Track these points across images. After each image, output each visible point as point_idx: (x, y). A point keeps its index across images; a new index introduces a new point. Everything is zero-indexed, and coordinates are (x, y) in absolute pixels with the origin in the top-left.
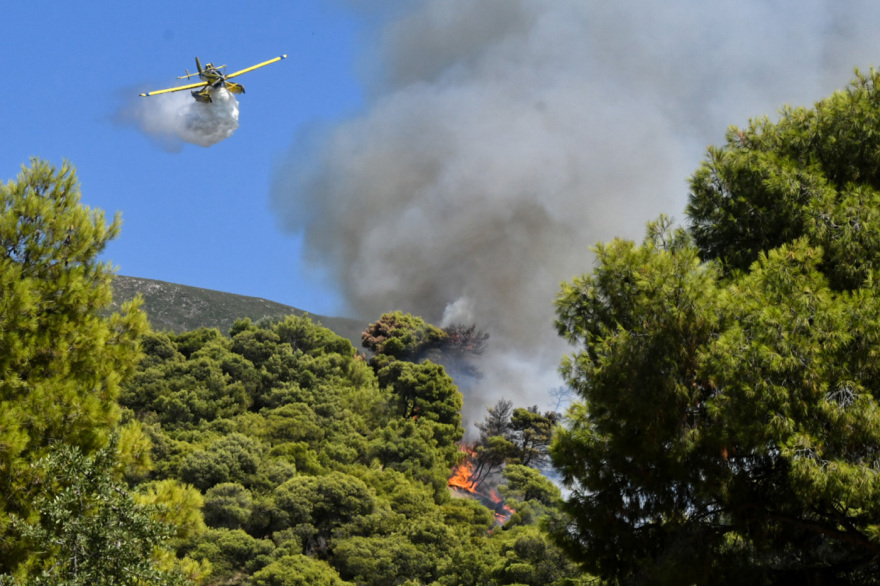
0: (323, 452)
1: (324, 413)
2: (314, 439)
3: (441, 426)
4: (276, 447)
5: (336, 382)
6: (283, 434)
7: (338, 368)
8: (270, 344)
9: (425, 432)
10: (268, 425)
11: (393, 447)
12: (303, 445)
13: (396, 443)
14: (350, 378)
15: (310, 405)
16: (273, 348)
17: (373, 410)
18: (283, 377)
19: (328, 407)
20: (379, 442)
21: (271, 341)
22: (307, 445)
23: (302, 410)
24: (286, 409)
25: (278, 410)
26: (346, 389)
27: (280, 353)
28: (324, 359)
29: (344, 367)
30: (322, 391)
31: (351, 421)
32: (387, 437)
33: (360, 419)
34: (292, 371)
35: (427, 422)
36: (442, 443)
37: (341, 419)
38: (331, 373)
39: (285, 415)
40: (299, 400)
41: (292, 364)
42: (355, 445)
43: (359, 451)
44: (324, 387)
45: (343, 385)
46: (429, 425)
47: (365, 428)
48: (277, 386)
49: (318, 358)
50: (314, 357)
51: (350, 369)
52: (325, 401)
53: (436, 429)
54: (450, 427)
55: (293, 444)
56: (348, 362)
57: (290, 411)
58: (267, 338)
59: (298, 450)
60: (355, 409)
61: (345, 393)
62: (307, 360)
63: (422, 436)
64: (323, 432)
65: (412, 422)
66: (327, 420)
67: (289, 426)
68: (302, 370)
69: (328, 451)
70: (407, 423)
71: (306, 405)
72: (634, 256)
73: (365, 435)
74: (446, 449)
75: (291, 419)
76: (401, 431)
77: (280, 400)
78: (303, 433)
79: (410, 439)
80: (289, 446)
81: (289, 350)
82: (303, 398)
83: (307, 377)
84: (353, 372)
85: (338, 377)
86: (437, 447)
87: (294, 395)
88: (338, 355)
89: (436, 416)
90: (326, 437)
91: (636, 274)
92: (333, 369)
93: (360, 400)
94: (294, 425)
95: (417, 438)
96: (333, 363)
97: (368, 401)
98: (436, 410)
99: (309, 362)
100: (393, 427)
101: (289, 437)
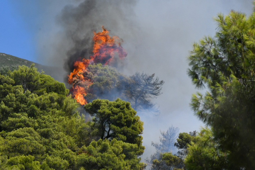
0: (44, 162)
1: (45, 135)
2: (38, 153)
3: (128, 145)
4: (12, 159)
5: (53, 113)
6: (16, 149)
7: (56, 103)
8: (7, 86)
9: (117, 150)
10: (6, 143)
11: (94, 159)
12: (29, 157)
13: (96, 157)
14: (65, 110)
15: (35, 129)
16: (9, 89)
17: (80, 133)
18: (17, 110)
19: (48, 131)
20: (84, 156)
21: (9, 84)
22: (33, 157)
23: (30, 132)
24: (19, 131)
25: (12, 133)
26: (61, 117)
27: (15, 92)
28: (46, 97)
29: (60, 102)
30: (44, 119)
31: (64, 141)
32: (90, 153)
33: (72, 139)
34: (23, 105)
35: (118, 142)
36: (128, 157)
37: (57, 139)
38: (50, 107)
39: (18, 136)
40: (28, 126)
41: (23, 100)
42: (67, 158)
43: (70, 162)
44: (46, 117)
45: (60, 115)
46: (120, 144)
47: (75, 146)
48: (12, 117)
49: (41, 96)
50: (39, 95)
51: (65, 104)
52: (46, 127)
53: (123, 147)
54: (135, 146)
55: (23, 156)
56: (62, 99)
57: (21, 133)
58: (5, 82)
59: (26, 161)
60: (68, 133)
61: (60, 121)
62: (34, 97)
63: (114, 152)
64: (45, 149)
65: (107, 142)
66: (47, 140)
67: (20, 144)
68: (29, 105)
69: (48, 161)
70: (103, 143)
71: (32, 129)
72: (245, 24)
73: (74, 151)
74: (132, 161)
75: (21, 139)
76: (99, 148)
77: (14, 126)
78: (30, 149)
79: (106, 154)
80: (21, 158)
81: (21, 90)
82: (30, 124)
83: (33, 110)
84: (66, 106)
85: (55, 110)
86: (125, 159)
87: (24, 122)
88: (56, 94)
89: (124, 138)
90: (47, 152)
91: (245, 37)
92: (52, 104)
93: (71, 126)
94: (24, 143)
95: (110, 153)
96: (51, 99)
97: (77, 126)
98: (125, 134)
99: (35, 99)
100: (94, 145)
101: (21, 152)
